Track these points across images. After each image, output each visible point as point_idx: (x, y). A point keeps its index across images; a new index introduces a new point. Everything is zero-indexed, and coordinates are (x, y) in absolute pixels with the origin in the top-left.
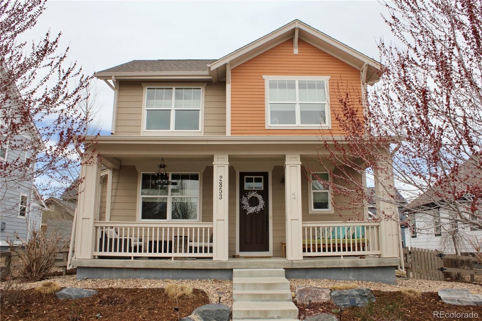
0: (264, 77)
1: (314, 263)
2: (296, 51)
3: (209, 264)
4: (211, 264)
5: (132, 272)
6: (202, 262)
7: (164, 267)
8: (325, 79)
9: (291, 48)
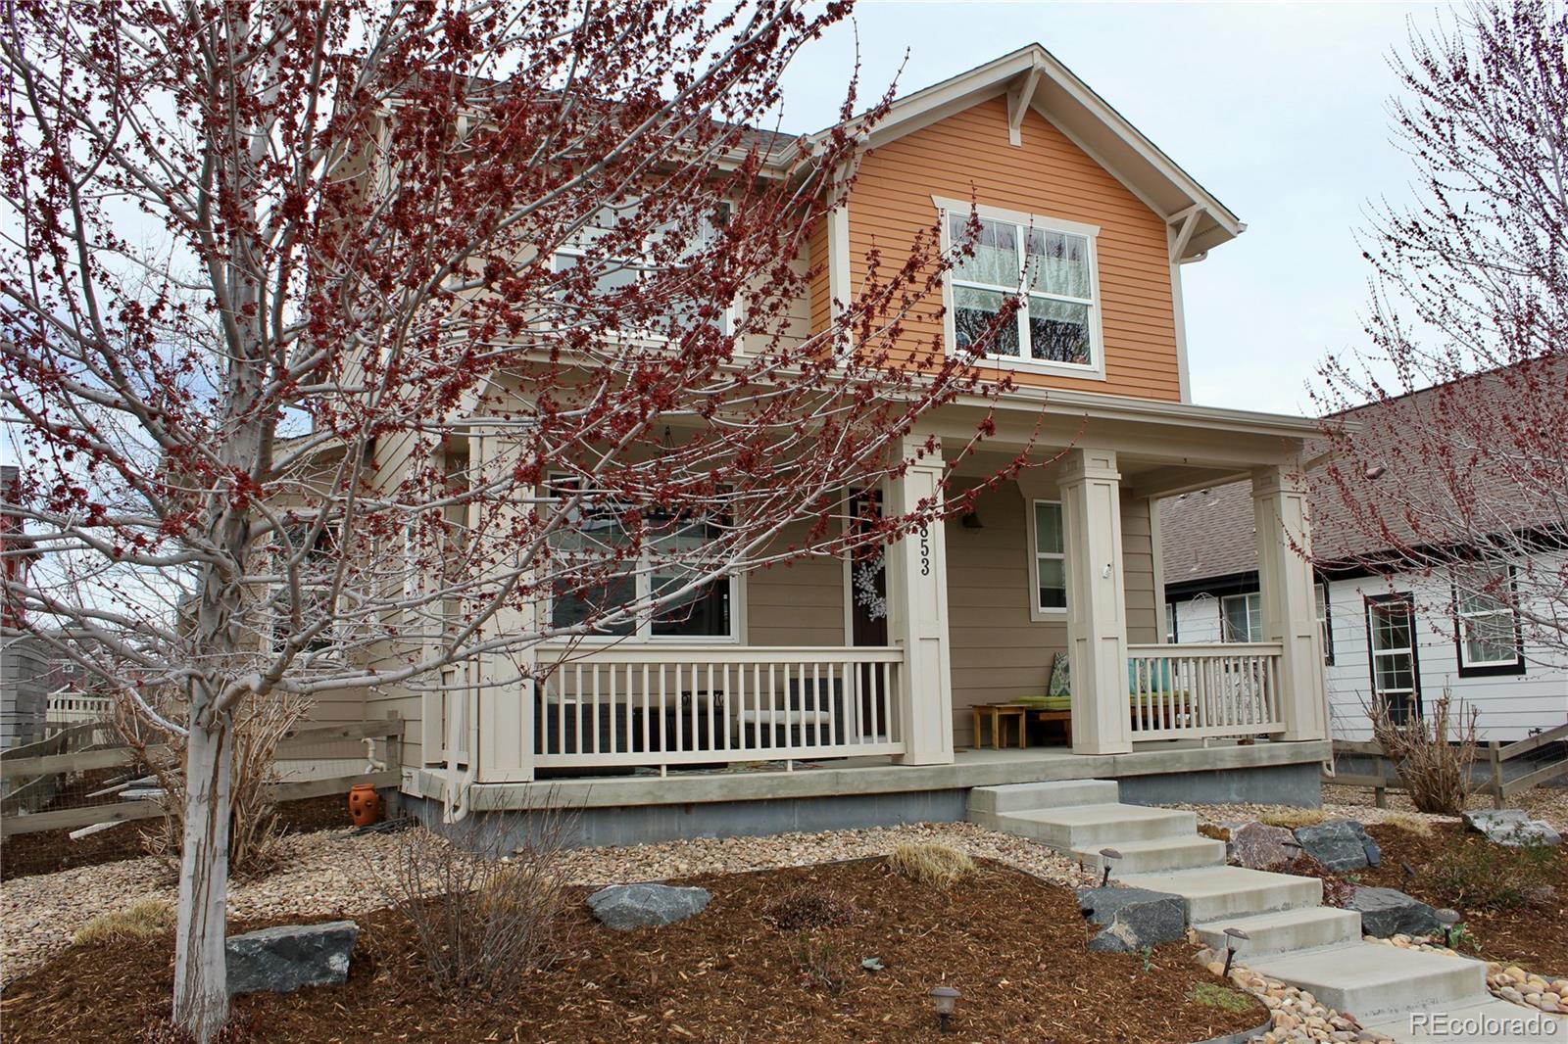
0: (939, 201)
1: (1162, 761)
2: (1016, 137)
3: (911, 775)
4: (916, 774)
5: (676, 819)
6: (893, 772)
7: (782, 794)
8: (1086, 233)
9: (1002, 125)
